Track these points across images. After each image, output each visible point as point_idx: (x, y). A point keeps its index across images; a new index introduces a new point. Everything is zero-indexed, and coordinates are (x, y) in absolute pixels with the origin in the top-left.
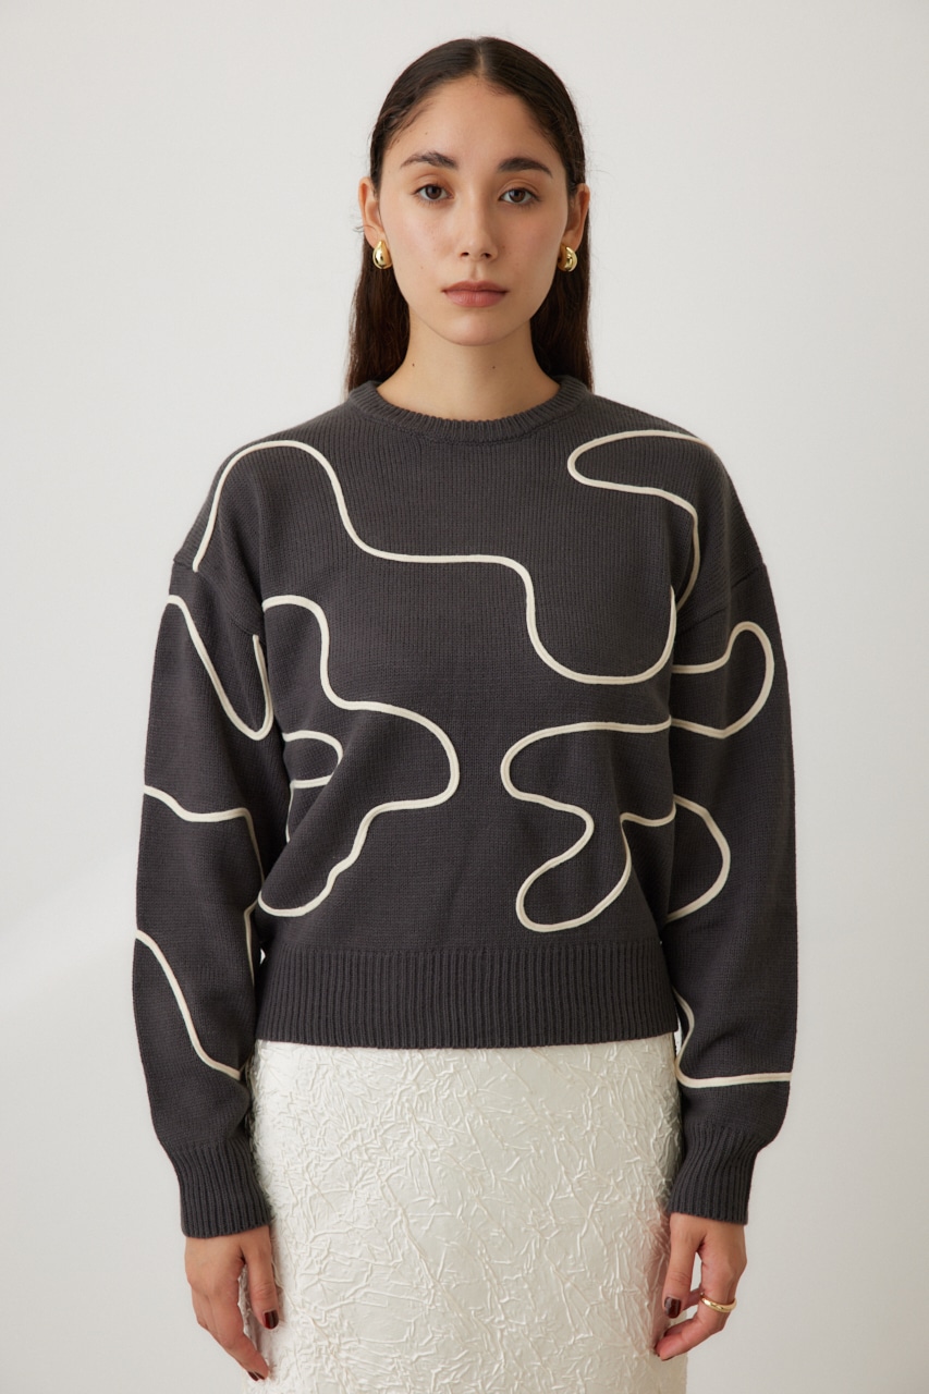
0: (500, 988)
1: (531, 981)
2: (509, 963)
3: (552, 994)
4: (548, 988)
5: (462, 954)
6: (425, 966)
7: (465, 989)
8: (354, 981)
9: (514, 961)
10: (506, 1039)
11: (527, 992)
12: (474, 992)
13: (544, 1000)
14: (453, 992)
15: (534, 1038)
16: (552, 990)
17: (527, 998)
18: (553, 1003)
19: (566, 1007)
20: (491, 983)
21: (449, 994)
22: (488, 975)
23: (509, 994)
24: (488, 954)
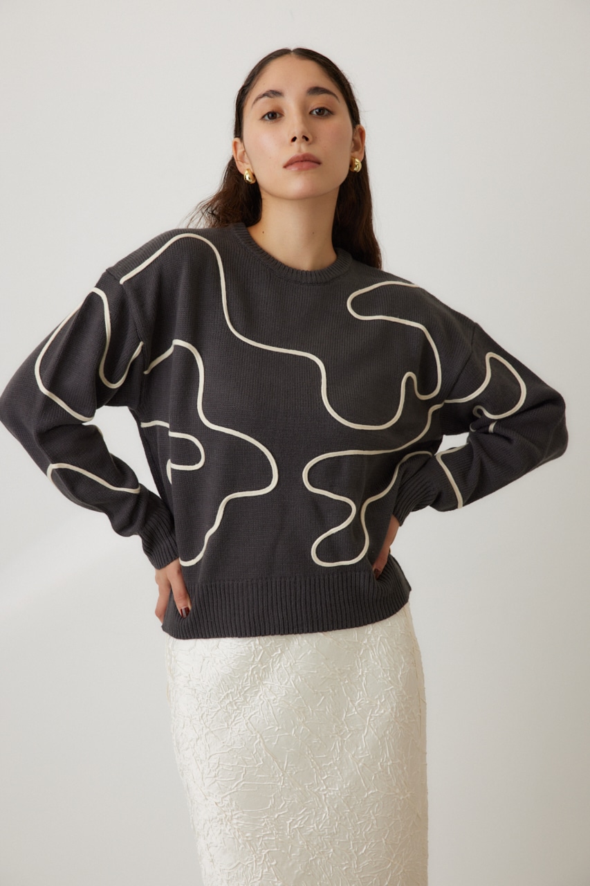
0: (305, 599)
1: (323, 595)
2: (310, 584)
3: (335, 601)
4: (332, 598)
5: (283, 580)
6: (262, 587)
7: (286, 600)
8: (223, 598)
9: (313, 583)
10: (310, 628)
11: (321, 601)
12: (291, 602)
13: (331, 605)
14: (279, 602)
15: (326, 627)
16: (335, 599)
17: (321, 604)
18: (336, 606)
19: (343, 608)
20: (301, 597)
21: (277, 603)
22: (298, 592)
23: (311, 603)
24: (298, 580)
